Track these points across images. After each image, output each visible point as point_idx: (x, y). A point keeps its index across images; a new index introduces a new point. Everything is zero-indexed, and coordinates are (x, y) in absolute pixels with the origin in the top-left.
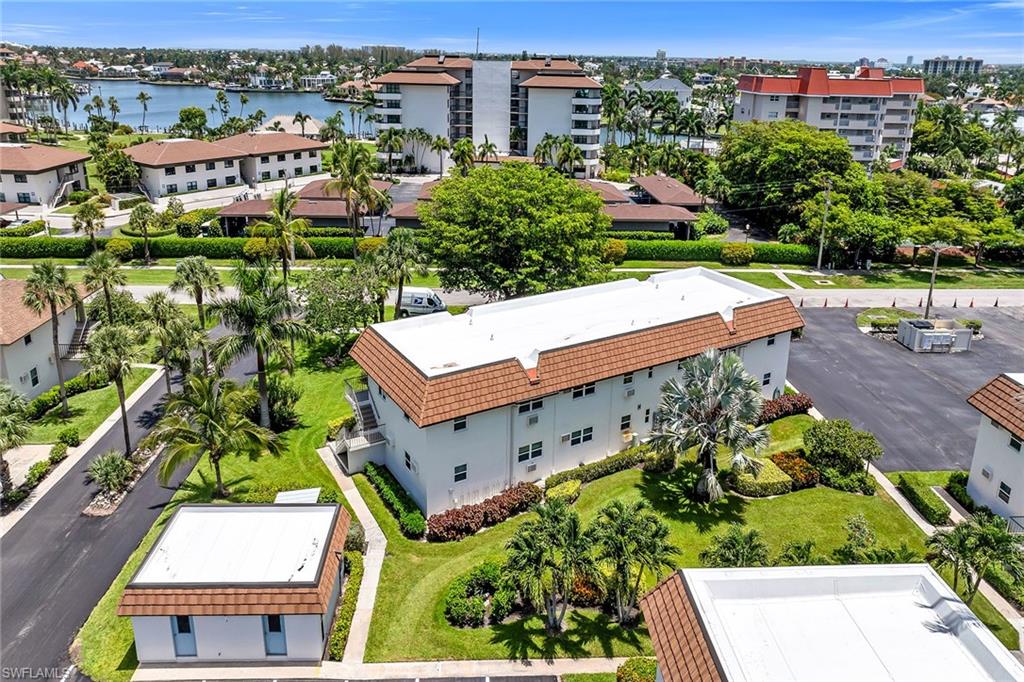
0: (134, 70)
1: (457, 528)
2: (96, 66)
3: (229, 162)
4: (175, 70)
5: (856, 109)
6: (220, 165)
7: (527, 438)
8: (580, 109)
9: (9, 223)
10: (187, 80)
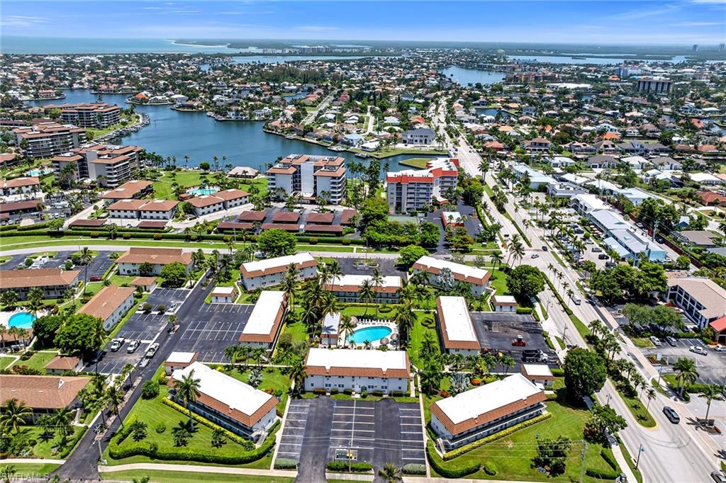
0: (167, 98)
1: (250, 292)
2: (147, 96)
3: (219, 203)
4: (190, 103)
5: (421, 186)
6: (217, 205)
7: (264, 281)
8: (334, 183)
9: (164, 228)
10: (195, 108)
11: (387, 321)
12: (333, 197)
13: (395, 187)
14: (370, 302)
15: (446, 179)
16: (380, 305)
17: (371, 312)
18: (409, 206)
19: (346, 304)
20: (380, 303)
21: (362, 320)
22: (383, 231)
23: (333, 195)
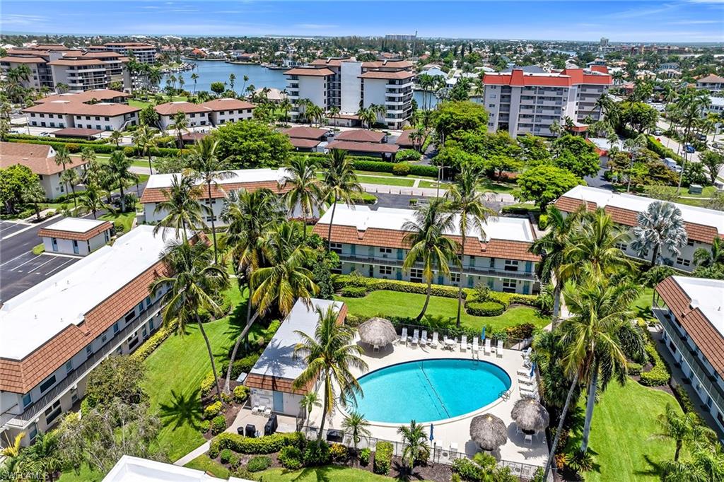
0: (225, 54)
2: (204, 52)
3: (203, 114)
4: (245, 55)
5: (547, 94)
6: (198, 116)
8: (392, 91)
9: (96, 138)
10: (250, 61)
11: (494, 343)
12: (391, 116)
13: (498, 92)
14: (441, 282)
15: (589, 91)
16: (471, 294)
17: (441, 309)
18: (522, 130)
19: (370, 282)
20: (470, 284)
21: (410, 333)
22: (476, 150)
23: (389, 112)
